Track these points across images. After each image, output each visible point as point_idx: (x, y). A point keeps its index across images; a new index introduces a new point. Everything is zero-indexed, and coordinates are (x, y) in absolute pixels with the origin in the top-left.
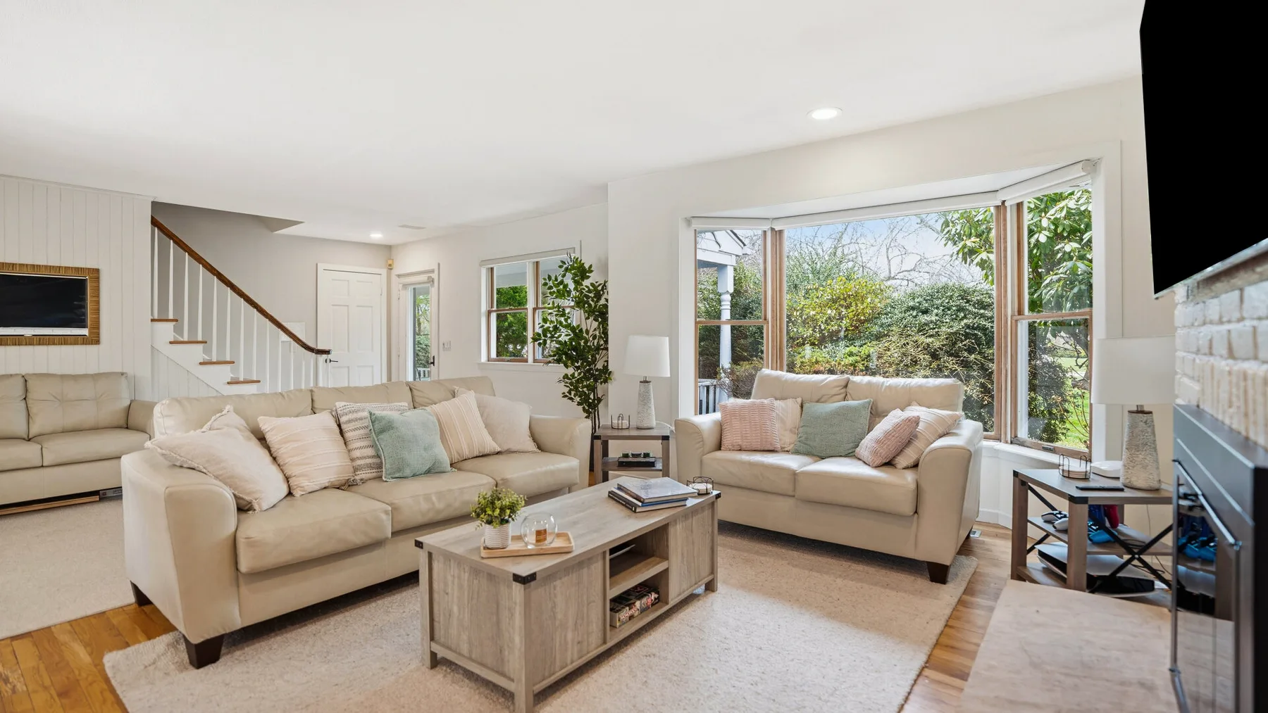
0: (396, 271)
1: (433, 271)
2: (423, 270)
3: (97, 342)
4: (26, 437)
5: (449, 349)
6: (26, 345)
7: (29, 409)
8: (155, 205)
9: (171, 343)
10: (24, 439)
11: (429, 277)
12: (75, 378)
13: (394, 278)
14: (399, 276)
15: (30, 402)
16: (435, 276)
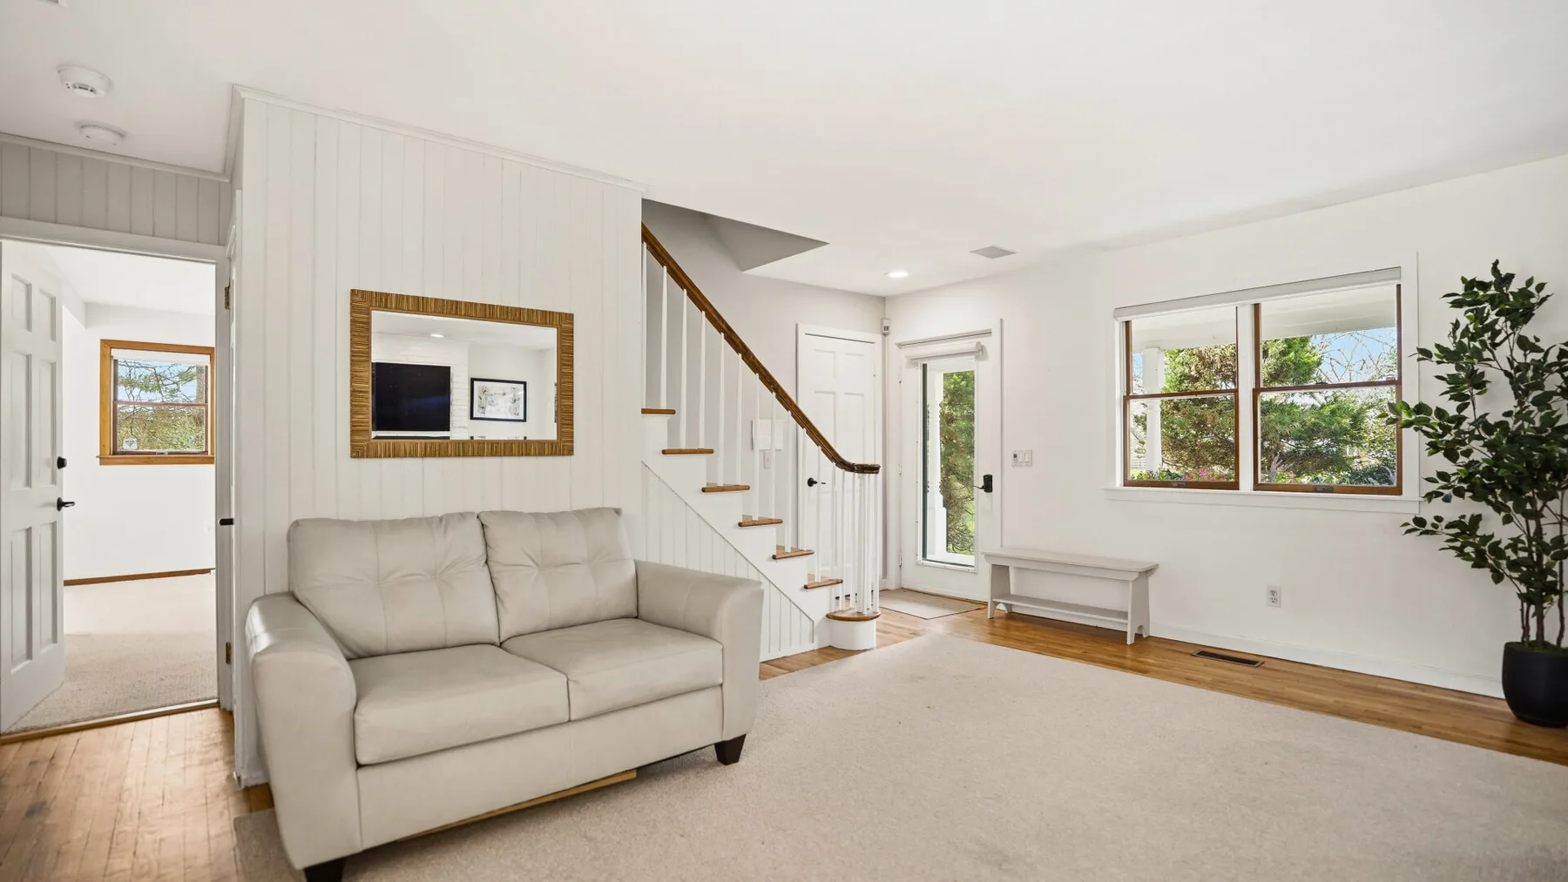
0: (896, 336)
1: (988, 333)
2: (964, 332)
3: (570, 452)
4: (496, 640)
5: (1029, 464)
6: (473, 455)
7: (495, 582)
8: (647, 205)
9: (664, 452)
10: (493, 644)
11: (978, 343)
12: (556, 518)
13: (893, 349)
14: (900, 345)
15: (495, 568)
16: (991, 344)
